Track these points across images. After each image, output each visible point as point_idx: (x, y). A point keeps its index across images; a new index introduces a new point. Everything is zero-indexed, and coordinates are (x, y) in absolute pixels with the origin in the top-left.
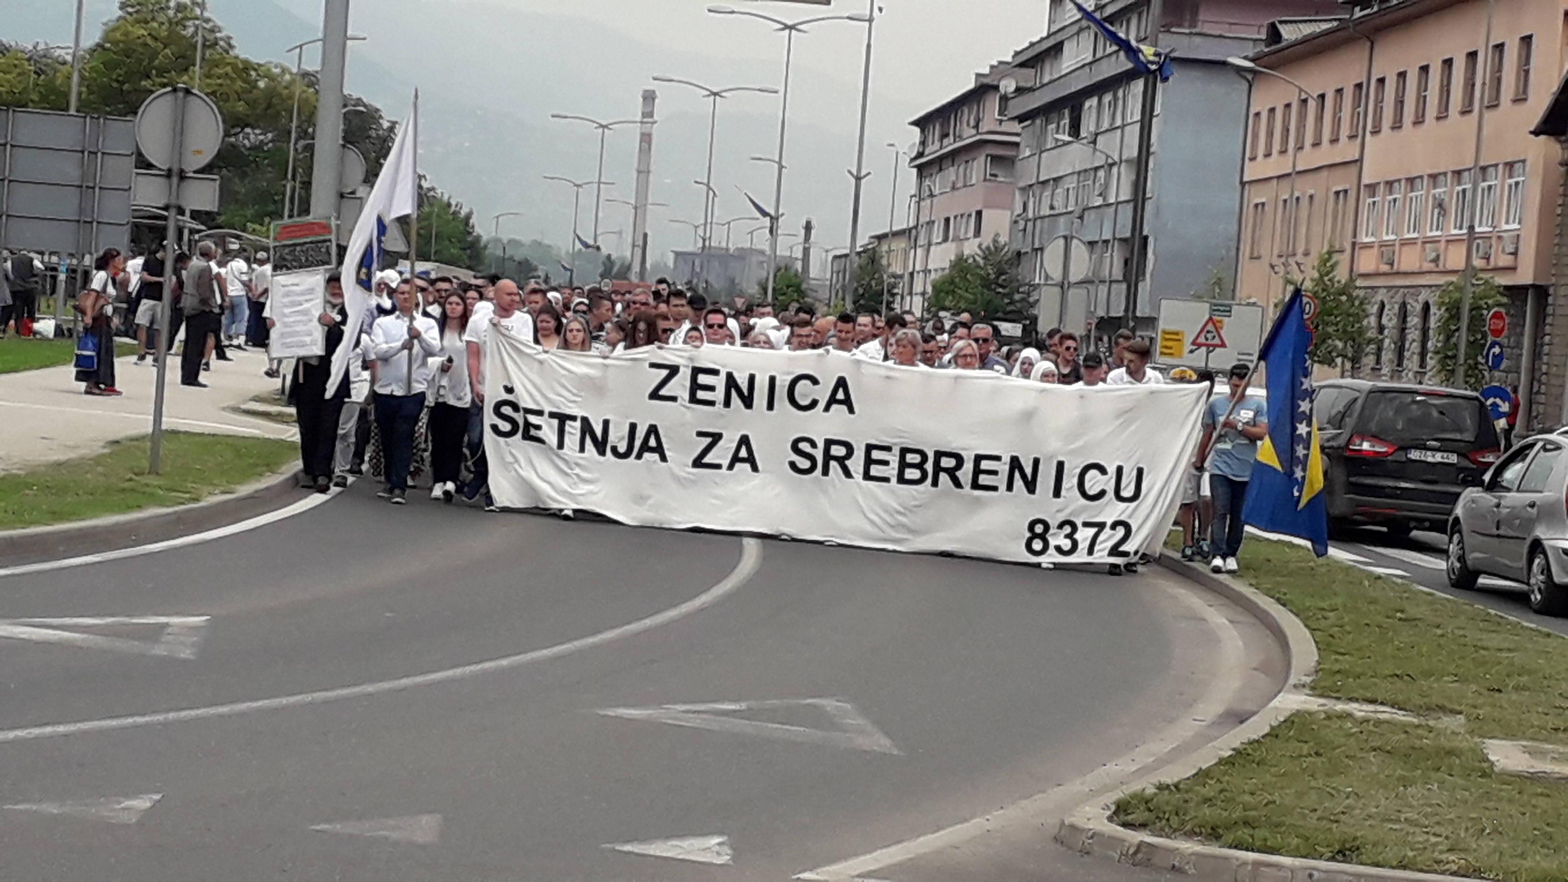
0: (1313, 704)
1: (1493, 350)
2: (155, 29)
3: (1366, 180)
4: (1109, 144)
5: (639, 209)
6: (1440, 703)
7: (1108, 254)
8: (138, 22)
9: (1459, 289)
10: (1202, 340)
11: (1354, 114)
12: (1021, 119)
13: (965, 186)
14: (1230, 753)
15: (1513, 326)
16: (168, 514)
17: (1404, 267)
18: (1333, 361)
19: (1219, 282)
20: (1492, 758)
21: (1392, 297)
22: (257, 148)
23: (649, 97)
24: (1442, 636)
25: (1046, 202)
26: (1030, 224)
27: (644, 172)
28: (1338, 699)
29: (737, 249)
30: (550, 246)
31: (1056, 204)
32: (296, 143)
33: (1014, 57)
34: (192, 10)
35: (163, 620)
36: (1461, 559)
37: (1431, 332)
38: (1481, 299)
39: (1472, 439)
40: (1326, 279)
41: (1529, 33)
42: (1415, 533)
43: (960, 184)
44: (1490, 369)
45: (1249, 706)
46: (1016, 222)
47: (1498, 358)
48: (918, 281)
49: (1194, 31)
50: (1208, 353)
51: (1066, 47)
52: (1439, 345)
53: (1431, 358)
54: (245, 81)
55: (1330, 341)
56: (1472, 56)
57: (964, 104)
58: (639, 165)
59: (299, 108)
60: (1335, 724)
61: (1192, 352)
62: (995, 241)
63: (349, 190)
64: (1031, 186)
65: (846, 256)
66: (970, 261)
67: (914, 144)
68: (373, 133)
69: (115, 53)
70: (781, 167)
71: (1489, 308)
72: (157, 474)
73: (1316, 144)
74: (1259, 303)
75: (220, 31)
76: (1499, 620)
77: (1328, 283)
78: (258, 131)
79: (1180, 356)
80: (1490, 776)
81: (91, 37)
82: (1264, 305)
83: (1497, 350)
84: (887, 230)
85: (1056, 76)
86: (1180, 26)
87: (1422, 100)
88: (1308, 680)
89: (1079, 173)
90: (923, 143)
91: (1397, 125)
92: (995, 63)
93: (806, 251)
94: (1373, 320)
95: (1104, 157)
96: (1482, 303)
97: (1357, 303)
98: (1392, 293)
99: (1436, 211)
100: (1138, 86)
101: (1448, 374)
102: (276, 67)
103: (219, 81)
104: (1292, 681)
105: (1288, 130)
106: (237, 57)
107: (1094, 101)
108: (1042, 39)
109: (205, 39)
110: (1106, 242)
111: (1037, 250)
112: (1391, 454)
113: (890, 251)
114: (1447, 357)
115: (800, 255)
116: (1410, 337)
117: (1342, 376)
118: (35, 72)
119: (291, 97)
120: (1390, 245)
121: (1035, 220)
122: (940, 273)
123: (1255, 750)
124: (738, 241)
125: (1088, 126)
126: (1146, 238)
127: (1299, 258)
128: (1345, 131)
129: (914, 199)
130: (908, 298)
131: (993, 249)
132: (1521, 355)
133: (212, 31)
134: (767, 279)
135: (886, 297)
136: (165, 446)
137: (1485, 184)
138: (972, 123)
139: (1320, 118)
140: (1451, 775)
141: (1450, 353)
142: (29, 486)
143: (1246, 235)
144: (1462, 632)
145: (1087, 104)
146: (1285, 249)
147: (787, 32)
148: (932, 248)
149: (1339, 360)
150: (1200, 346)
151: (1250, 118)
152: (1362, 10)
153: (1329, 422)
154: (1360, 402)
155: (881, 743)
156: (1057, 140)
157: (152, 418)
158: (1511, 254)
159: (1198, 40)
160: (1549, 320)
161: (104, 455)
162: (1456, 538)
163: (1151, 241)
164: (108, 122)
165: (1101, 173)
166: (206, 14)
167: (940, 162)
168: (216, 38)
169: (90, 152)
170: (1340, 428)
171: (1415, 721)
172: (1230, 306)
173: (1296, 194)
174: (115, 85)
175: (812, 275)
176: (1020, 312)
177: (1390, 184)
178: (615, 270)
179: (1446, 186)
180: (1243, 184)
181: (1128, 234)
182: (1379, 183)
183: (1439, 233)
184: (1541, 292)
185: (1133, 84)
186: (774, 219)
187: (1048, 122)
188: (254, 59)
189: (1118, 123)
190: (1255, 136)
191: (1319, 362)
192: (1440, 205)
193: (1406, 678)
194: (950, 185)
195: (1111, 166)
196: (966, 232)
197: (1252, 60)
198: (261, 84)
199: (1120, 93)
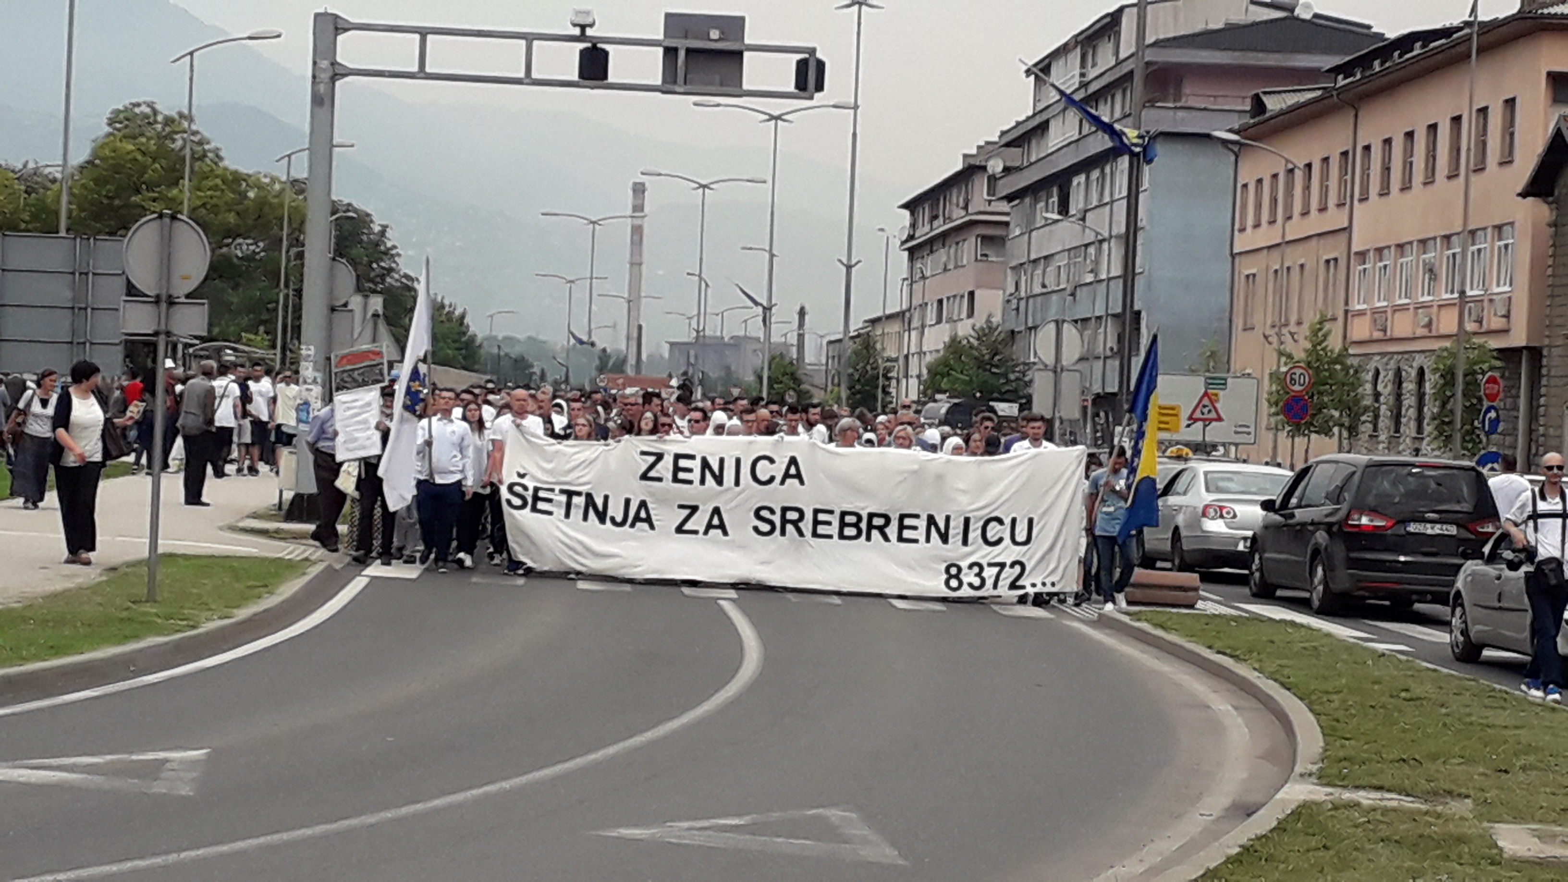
0: (1319, 793)
1: (1489, 415)
2: (143, 144)
3: (1355, 248)
4: (1099, 222)
5: (633, 302)
6: (1446, 787)
7: (1102, 330)
8: (125, 137)
9: (1453, 355)
10: (1198, 415)
11: (1342, 182)
12: (1009, 198)
13: (956, 267)
14: (1237, 850)
15: (1508, 388)
16: (166, 643)
17: (1397, 334)
18: (1331, 430)
19: (1213, 354)
20: (1500, 843)
21: (1387, 364)
22: (249, 258)
23: (639, 190)
24: (1447, 715)
25: (1037, 281)
26: (1023, 304)
27: (636, 264)
28: (1344, 787)
29: (732, 338)
30: (544, 342)
31: (1047, 283)
32: (287, 252)
33: (1000, 137)
34: (180, 123)
35: (162, 755)
36: (1465, 632)
37: (1427, 397)
38: (1475, 364)
39: (1471, 510)
40: (1319, 348)
41: (1511, 96)
42: (1418, 606)
43: (951, 266)
44: (1488, 434)
45: (1256, 798)
46: (1008, 301)
47: (1495, 422)
48: (914, 362)
49: (1178, 105)
50: (1205, 426)
51: (1052, 124)
52: (1435, 410)
53: (1428, 425)
54: (234, 192)
55: (1325, 411)
56: (1457, 120)
57: (952, 186)
58: (632, 255)
59: (290, 218)
60: (1342, 814)
61: (1188, 426)
62: (988, 321)
63: (342, 302)
64: (1022, 264)
65: (839, 341)
66: (965, 342)
67: (903, 228)
68: (365, 238)
69: (106, 170)
70: (772, 256)
71: (1483, 373)
72: (155, 602)
73: (1305, 213)
74: (1254, 375)
75: (208, 143)
76: (1505, 696)
77: (1321, 353)
78: (250, 241)
79: (1177, 430)
80: (1500, 863)
81: (80, 155)
82: (1259, 377)
83: (1492, 414)
84: (879, 314)
85: (1043, 155)
86: (1164, 100)
87: (1408, 166)
88: (1314, 768)
89: (1069, 250)
90: (913, 226)
91: (1385, 192)
92: (982, 143)
93: (801, 337)
94: (1368, 387)
95: (1093, 234)
96: (1476, 368)
97: (1352, 372)
98: (1385, 360)
99: (1427, 276)
100: (1124, 162)
101: (1445, 438)
102: (265, 176)
103: (209, 193)
104: (1298, 769)
105: (1276, 200)
106: (226, 169)
107: (1082, 178)
108: (1028, 119)
109: (193, 152)
110: (1099, 318)
111: (1030, 329)
112: (1391, 527)
113: (883, 334)
114: (1443, 422)
115: (795, 342)
116: (1406, 403)
117: (1340, 451)
118: (26, 192)
119: (281, 205)
120: (1383, 311)
121: (1028, 298)
122: (935, 356)
123: (1262, 846)
124: (731, 329)
125: (1076, 204)
126: (1138, 313)
127: (1293, 328)
128: (1332, 201)
129: (906, 283)
130: (904, 381)
131: (987, 331)
132: (1517, 418)
133: (200, 143)
134: (762, 369)
135: (881, 382)
136: (161, 573)
137: (1475, 248)
138: (961, 204)
139: (1307, 188)
140: (1461, 864)
141: (1447, 420)
142: (25, 620)
143: (1239, 305)
144: (1468, 710)
145: (1075, 181)
146: (1277, 320)
147: (773, 122)
148: (926, 330)
149: (1336, 430)
150: (1196, 420)
151: (1237, 189)
152: (1345, 78)
153: (1326, 498)
154: (1356, 478)
155: (887, 854)
156: (1046, 219)
157: (147, 541)
158: (1504, 316)
159: (1181, 114)
160: (1544, 381)
161: (101, 583)
162: (1458, 610)
163: (1144, 314)
164: (98, 243)
165: (1092, 250)
166: (194, 127)
167: (931, 244)
168: (204, 151)
169: (81, 274)
170: (1338, 503)
171: (1424, 807)
172: (1225, 379)
173: (1286, 265)
174: (105, 201)
175: (807, 361)
176: (1015, 391)
177: (1379, 251)
178: (611, 364)
179: (1435, 251)
180: (1233, 256)
181: (1119, 310)
182: (1368, 250)
183: (1430, 298)
184: (1535, 353)
185: (1120, 160)
186: (767, 310)
187: (1036, 201)
188: (243, 170)
189: (1107, 199)
190: (1244, 206)
191: (1316, 432)
192: (1431, 270)
193: (1412, 762)
194: (942, 266)
195: (1101, 242)
196: (959, 314)
197: (1237, 132)
198: (251, 194)
199: (1108, 169)
